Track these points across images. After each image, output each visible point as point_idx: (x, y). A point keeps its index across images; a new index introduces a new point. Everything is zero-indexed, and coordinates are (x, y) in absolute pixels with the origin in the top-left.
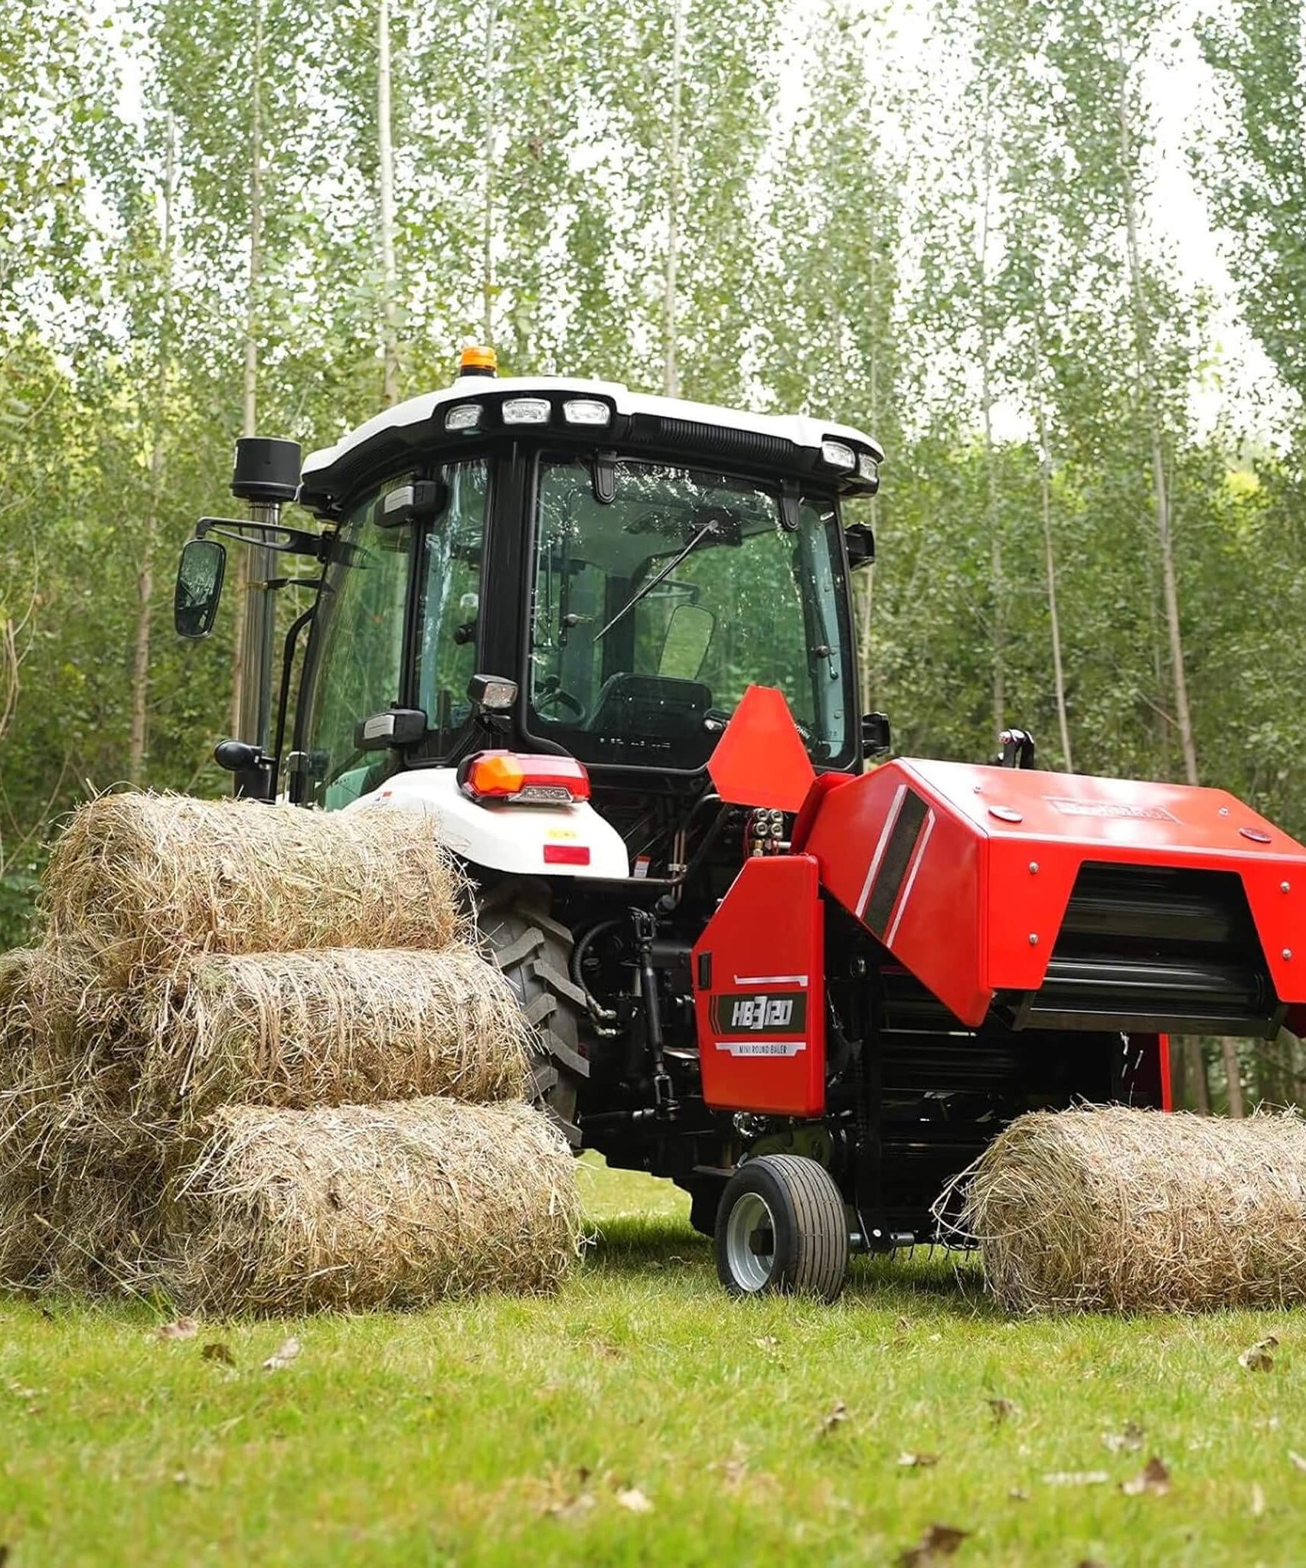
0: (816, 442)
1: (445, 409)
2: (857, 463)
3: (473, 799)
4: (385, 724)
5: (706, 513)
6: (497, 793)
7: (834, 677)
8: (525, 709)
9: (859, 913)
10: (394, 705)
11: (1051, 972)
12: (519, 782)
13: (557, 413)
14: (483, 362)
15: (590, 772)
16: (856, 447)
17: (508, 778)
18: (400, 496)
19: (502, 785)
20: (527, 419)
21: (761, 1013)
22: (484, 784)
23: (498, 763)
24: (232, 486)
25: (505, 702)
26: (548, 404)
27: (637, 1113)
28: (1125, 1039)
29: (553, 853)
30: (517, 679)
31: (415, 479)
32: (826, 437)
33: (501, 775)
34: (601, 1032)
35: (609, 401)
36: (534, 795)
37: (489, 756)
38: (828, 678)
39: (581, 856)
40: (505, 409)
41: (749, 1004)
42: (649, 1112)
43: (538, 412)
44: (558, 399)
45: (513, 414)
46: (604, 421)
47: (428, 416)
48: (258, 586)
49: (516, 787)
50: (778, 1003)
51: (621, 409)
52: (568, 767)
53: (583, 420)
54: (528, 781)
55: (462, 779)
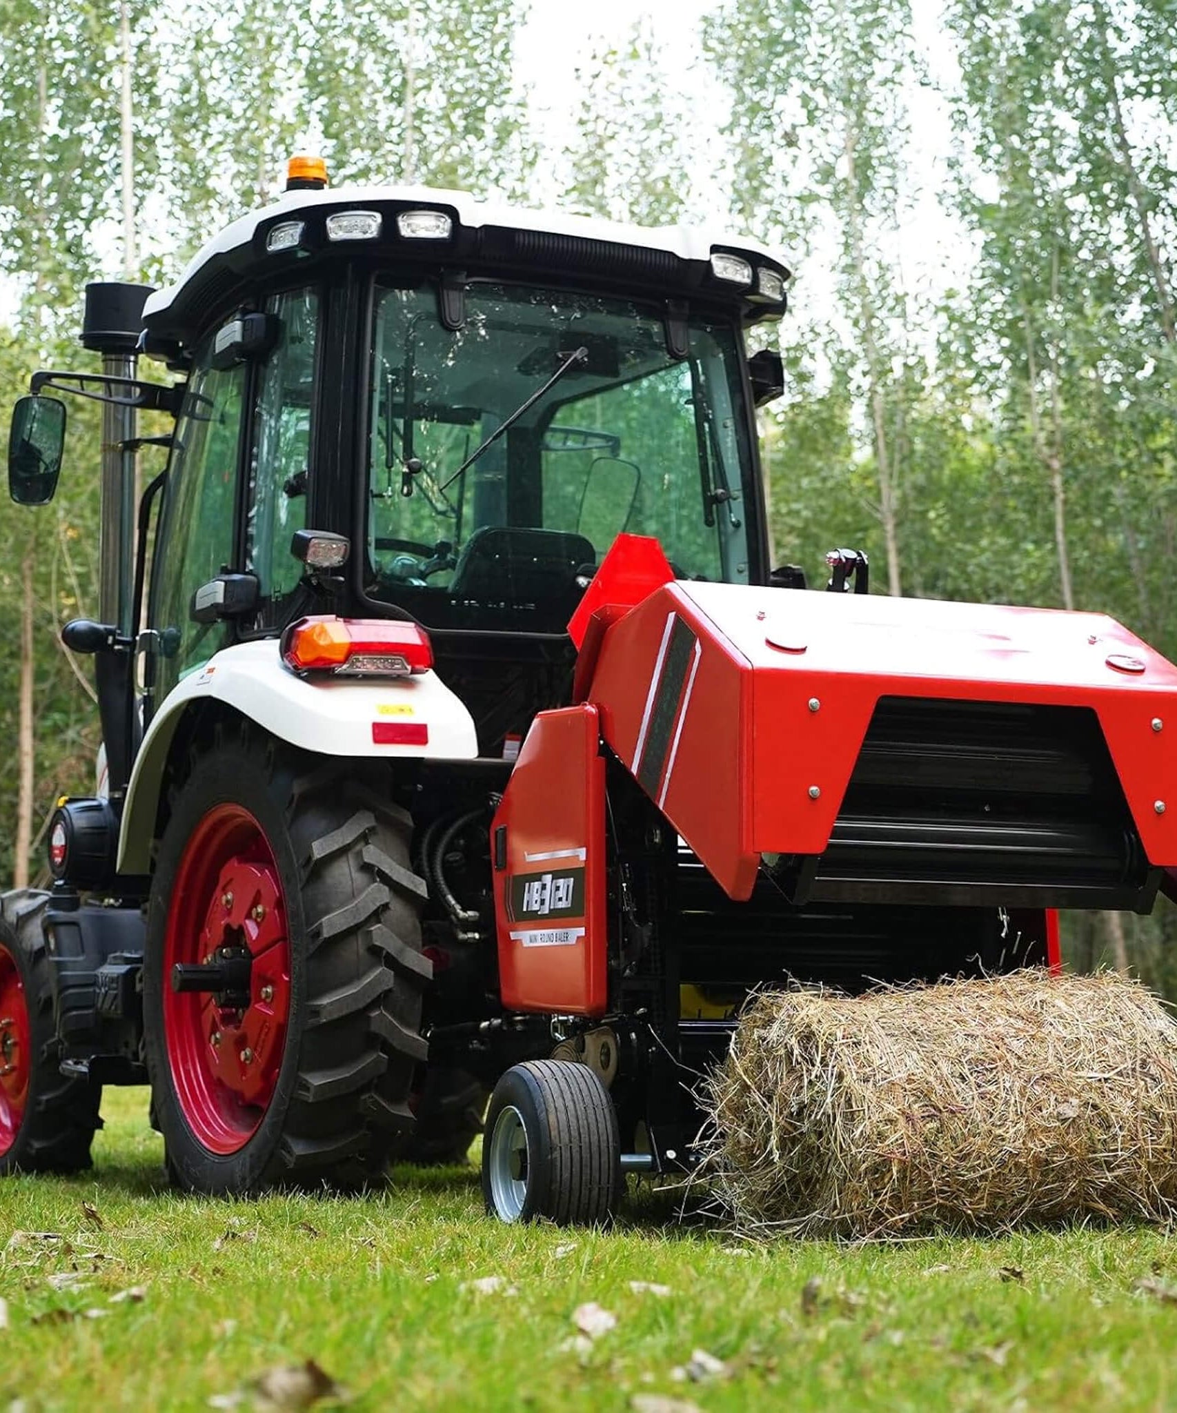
0: (704, 255)
1: (266, 228)
2: (755, 278)
3: (296, 672)
4: (214, 592)
5: (571, 340)
6: (320, 665)
7: (737, 525)
8: (360, 568)
9: (634, 770)
10: (225, 571)
11: (836, 833)
12: (345, 651)
13: (389, 227)
14: (313, 173)
15: (433, 638)
16: (755, 260)
17: (333, 646)
18: (231, 333)
19: (327, 655)
20: (357, 235)
21: (547, 893)
22: (304, 656)
23: (323, 632)
24: (81, 337)
25: (335, 559)
26: (378, 217)
27: (484, 1024)
28: (1004, 918)
29: (383, 733)
30: (351, 534)
31: (245, 312)
32: (715, 249)
33: (322, 642)
34: (462, 936)
35: (450, 211)
36: (366, 665)
37: (313, 621)
38: (731, 528)
39: (417, 734)
40: (330, 224)
41: (537, 885)
42: (497, 1022)
43: (368, 226)
44: (391, 210)
45: (339, 230)
46: (445, 235)
47: (249, 237)
48: (114, 448)
49: (341, 657)
50: (561, 882)
51: (465, 221)
52: (405, 633)
53: (422, 234)
54: (358, 649)
55: (286, 650)
